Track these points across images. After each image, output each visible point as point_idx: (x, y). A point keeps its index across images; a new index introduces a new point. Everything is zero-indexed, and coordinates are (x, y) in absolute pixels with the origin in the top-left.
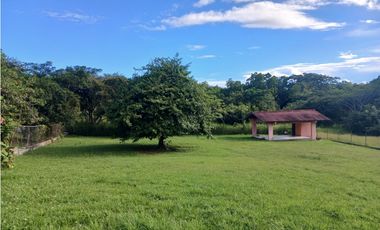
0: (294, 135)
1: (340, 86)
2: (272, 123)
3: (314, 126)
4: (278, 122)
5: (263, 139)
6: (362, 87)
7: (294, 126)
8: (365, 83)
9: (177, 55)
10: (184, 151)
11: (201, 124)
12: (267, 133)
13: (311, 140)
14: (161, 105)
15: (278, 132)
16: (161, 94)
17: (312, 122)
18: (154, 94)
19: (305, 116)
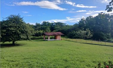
0: (55, 39)
1: (66, 26)
2: (49, 36)
4: (51, 36)
5: (47, 41)
6: (72, 26)
7: (55, 36)
8: (72, 25)
9: (19, 14)
10: (22, 45)
11: (28, 36)
12: (48, 38)
13: (59, 40)
14: (13, 30)
15: (51, 38)
16: (13, 27)
17: (60, 35)
18: (11, 27)
19: (58, 34)
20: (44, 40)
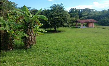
0: (87, 26)
2: (83, 23)
3: (93, 24)
4: (84, 23)
5: (79, 28)
7: (87, 24)
8: (100, 11)
9: (62, 3)
10: (62, 32)
12: (81, 26)
13: (92, 28)
14: (58, 19)
16: (57, 15)
17: (93, 22)
18: (56, 15)
19: (91, 21)
20: (76, 28)
